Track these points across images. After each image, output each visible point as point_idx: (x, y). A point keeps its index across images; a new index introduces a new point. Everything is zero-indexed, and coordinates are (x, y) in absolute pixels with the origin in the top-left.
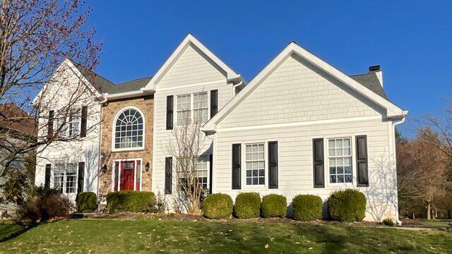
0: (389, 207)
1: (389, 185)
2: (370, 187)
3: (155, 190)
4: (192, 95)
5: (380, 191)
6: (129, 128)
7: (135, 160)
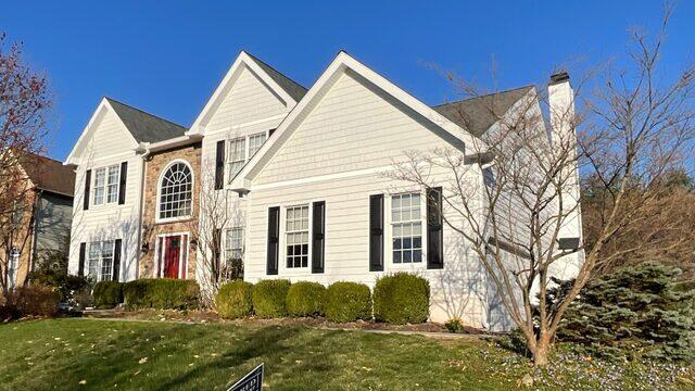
0: (471, 301)
1: (473, 265)
2: (445, 269)
3: (198, 278)
4: (248, 139)
5: (459, 275)
6: (177, 189)
7: (182, 234)
